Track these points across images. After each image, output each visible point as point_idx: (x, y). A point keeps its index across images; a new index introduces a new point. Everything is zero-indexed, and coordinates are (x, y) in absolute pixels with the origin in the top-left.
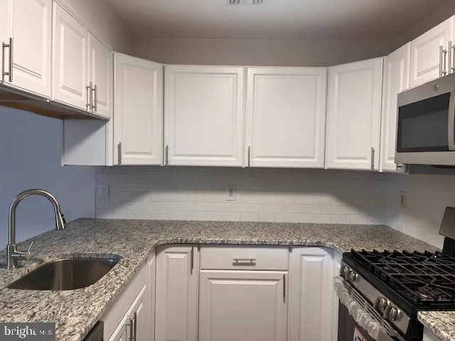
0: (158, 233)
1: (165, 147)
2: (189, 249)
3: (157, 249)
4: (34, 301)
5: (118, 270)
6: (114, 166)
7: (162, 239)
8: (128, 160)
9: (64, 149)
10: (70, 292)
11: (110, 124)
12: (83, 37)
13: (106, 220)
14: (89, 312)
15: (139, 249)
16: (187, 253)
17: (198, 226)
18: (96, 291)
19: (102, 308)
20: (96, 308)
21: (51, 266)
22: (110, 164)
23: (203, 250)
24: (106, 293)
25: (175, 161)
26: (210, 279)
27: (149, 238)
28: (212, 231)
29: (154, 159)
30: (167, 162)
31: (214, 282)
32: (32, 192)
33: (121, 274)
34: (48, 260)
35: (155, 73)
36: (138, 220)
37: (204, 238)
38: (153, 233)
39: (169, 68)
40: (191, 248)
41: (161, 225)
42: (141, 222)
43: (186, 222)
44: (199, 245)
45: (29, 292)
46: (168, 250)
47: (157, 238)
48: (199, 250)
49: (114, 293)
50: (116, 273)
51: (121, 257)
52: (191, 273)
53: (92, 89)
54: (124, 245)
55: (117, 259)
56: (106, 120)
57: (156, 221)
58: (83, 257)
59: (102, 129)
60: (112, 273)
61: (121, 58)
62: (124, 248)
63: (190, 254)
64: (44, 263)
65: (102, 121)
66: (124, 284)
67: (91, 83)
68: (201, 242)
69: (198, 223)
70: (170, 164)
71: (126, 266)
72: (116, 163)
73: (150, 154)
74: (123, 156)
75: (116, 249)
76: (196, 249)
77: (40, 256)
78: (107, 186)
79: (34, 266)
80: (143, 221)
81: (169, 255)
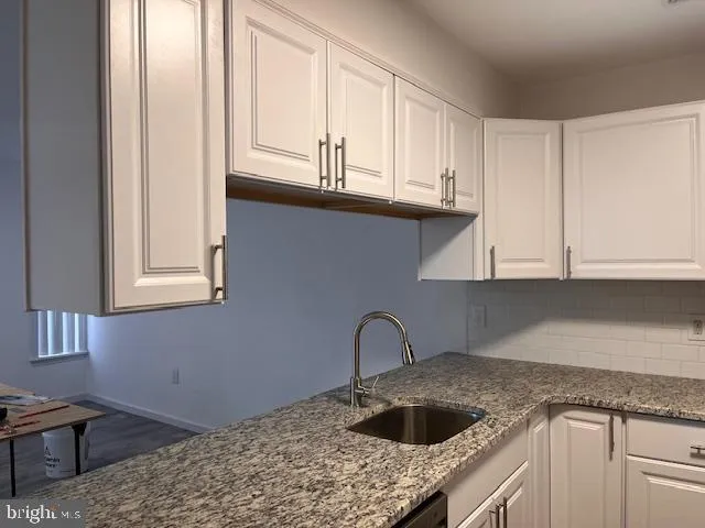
0: (555, 383)
1: (566, 249)
2: (605, 418)
3: (551, 410)
4: (370, 450)
5: (477, 430)
6: (485, 281)
7: (559, 394)
8: (505, 271)
9: (422, 257)
10: (412, 447)
11: (478, 221)
12: (435, 111)
13: (481, 358)
14: (427, 476)
15: (516, 406)
16: (603, 424)
17: (628, 381)
18: (442, 452)
19: (444, 474)
20: (437, 475)
21: (400, 411)
22: (479, 277)
23: (631, 422)
24: (453, 457)
25: (582, 271)
26: (645, 473)
27: (536, 390)
28: (653, 392)
29: (548, 269)
30: (569, 273)
31: (653, 480)
32: (375, 315)
33: (480, 437)
34: (397, 403)
35: (548, 137)
36: (527, 363)
37: (633, 402)
38: (546, 383)
39: (570, 125)
40: (608, 417)
41: (561, 373)
42: (531, 366)
43: (607, 373)
44: (625, 414)
45: (367, 438)
46: (570, 414)
47: (549, 392)
48: (624, 421)
49: (464, 459)
50: (474, 434)
51: (487, 413)
52: (611, 458)
53: (448, 178)
54: (496, 396)
55: (482, 414)
56: (474, 216)
57: (556, 366)
58: (439, 405)
59: (469, 228)
60: (468, 432)
61: (495, 125)
62: (496, 401)
63: (607, 425)
64: (392, 406)
65: (466, 219)
66: (483, 451)
67: (447, 170)
68: (626, 408)
69: (632, 376)
70: (573, 276)
71: (491, 427)
72: (488, 276)
73: (540, 260)
74: (499, 266)
75: (485, 400)
76: (618, 420)
77: (389, 397)
78: (482, 308)
79: (379, 408)
80: (536, 365)
81: (571, 422)
